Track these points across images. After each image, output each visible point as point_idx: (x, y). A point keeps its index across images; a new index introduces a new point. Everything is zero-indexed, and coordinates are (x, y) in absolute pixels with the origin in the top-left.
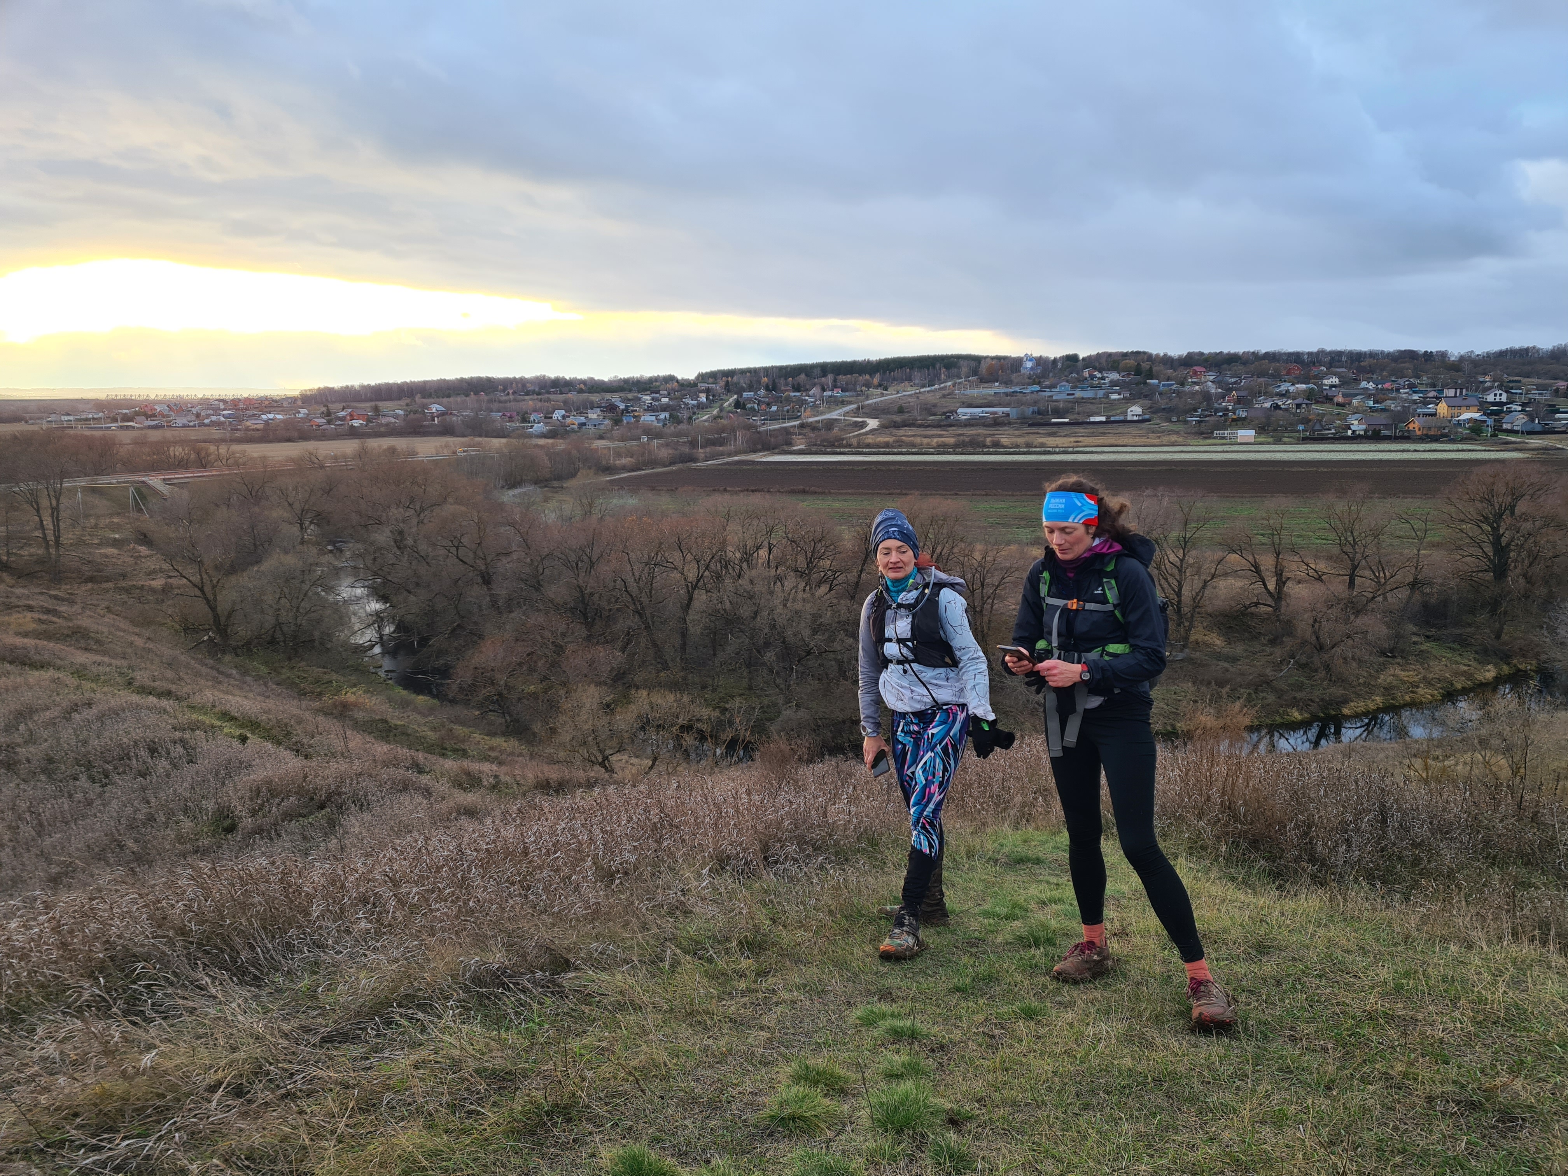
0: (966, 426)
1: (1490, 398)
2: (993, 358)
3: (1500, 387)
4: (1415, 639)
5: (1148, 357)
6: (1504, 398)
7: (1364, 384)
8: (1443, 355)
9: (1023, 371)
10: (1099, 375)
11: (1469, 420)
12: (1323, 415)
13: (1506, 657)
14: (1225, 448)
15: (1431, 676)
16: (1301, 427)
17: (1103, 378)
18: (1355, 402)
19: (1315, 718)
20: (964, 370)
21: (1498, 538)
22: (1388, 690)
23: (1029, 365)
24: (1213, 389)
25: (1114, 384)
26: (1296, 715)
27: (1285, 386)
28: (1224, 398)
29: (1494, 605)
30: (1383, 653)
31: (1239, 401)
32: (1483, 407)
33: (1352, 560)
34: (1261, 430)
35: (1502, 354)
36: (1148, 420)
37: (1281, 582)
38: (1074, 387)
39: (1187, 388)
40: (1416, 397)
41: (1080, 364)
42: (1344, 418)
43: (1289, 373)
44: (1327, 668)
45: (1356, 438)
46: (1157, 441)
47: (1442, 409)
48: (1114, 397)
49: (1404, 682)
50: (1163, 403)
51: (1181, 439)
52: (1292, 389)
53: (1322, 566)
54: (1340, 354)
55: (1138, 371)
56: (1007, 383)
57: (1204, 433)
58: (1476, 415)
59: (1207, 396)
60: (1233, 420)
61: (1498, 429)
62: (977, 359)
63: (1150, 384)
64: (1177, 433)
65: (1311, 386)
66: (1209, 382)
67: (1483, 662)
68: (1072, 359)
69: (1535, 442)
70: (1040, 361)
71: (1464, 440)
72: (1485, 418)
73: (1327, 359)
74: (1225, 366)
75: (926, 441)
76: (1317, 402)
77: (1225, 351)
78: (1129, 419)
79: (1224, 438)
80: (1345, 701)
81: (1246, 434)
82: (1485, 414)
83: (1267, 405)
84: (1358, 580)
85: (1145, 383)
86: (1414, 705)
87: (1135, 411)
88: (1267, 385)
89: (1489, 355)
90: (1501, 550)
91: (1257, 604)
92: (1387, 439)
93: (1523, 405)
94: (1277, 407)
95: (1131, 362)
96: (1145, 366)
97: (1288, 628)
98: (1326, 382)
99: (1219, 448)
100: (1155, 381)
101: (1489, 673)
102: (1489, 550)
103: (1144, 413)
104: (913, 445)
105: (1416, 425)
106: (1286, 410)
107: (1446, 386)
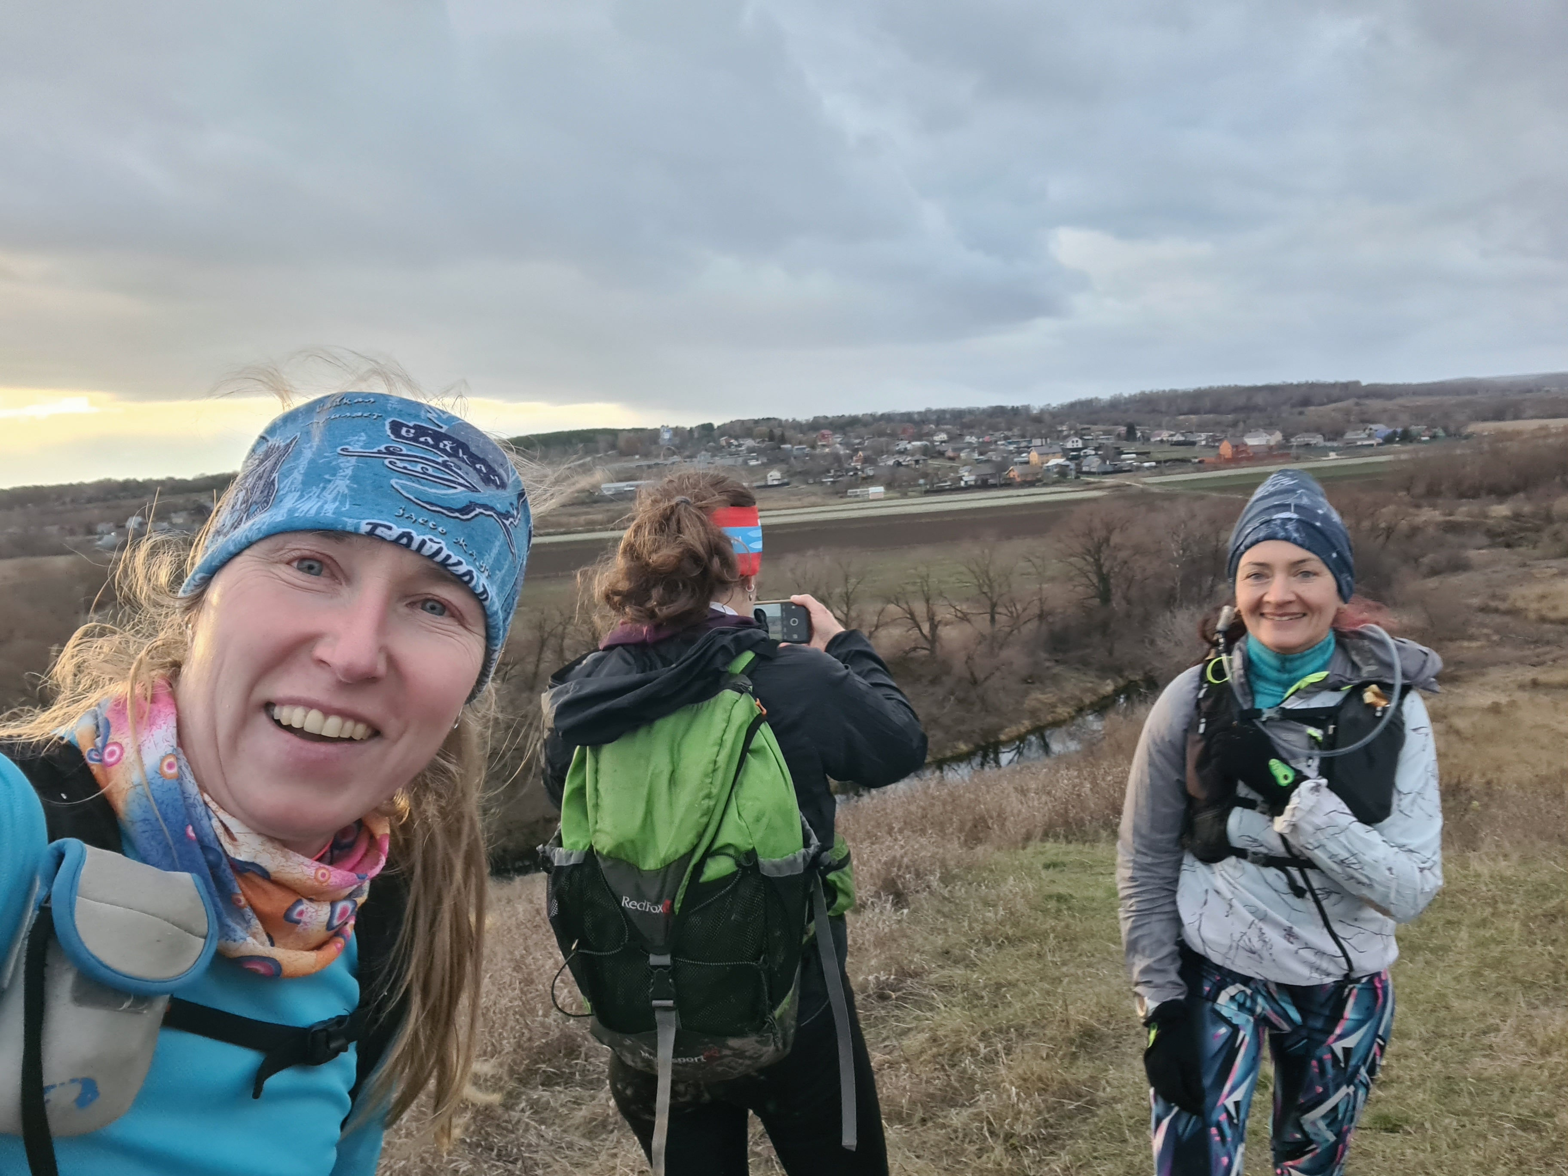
0: (612, 501)
1: (1069, 445)
2: (629, 431)
3: (1076, 434)
4: (1048, 664)
5: (779, 423)
6: (1080, 445)
7: (968, 439)
8: (1027, 408)
9: (661, 443)
10: (735, 443)
11: (1057, 465)
12: (939, 469)
13: (1118, 671)
14: (860, 505)
15: (1065, 696)
16: (921, 481)
17: (740, 445)
18: (963, 455)
19: (978, 747)
20: (602, 445)
21: (1100, 567)
22: (1033, 713)
23: (667, 436)
24: (842, 451)
25: (751, 450)
26: (963, 747)
27: (903, 445)
28: (852, 458)
29: (1104, 628)
30: (1025, 681)
31: (866, 460)
32: (1065, 453)
33: (990, 599)
34: (889, 486)
35: (1072, 405)
36: (787, 484)
37: (934, 627)
38: (713, 456)
39: (818, 451)
40: (1012, 447)
41: (716, 433)
42: (955, 470)
43: (904, 431)
44: (983, 700)
45: (968, 488)
46: (798, 503)
47: (1034, 457)
48: (753, 463)
49: (1045, 704)
50: (798, 466)
51: (819, 500)
52: (909, 446)
53: (964, 607)
54: (944, 412)
55: (771, 437)
56: (646, 455)
57: (839, 492)
58: (1061, 461)
59: (837, 458)
60: (864, 479)
61: (1080, 472)
62: (614, 433)
63: (784, 449)
64: (814, 494)
65: (924, 443)
66: (836, 444)
67: (1103, 678)
68: (708, 428)
69: (1109, 481)
70: (677, 432)
71: (1055, 483)
72: (1068, 463)
73: (934, 417)
74: (848, 429)
75: (573, 519)
76: (932, 457)
77: (847, 414)
78: (770, 483)
79: (857, 496)
80: (1001, 728)
81: (877, 490)
82: (1068, 459)
83: (891, 462)
84: (997, 617)
85: (779, 448)
86: (1057, 724)
87: (774, 476)
88: (888, 444)
89: (1063, 407)
90: (1104, 579)
91: (915, 649)
92: (994, 486)
93: (1096, 449)
94: (899, 464)
95: (764, 429)
96: (778, 432)
97: (946, 667)
98: (936, 438)
99: (855, 506)
100: (788, 446)
101: (1109, 687)
102: (1095, 580)
103: (783, 478)
104: (560, 525)
105: (1015, 472)
106: (907, 466)
107: (1033, 436)
